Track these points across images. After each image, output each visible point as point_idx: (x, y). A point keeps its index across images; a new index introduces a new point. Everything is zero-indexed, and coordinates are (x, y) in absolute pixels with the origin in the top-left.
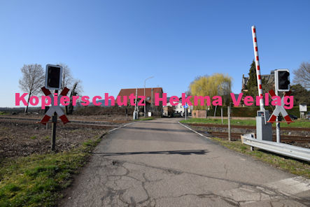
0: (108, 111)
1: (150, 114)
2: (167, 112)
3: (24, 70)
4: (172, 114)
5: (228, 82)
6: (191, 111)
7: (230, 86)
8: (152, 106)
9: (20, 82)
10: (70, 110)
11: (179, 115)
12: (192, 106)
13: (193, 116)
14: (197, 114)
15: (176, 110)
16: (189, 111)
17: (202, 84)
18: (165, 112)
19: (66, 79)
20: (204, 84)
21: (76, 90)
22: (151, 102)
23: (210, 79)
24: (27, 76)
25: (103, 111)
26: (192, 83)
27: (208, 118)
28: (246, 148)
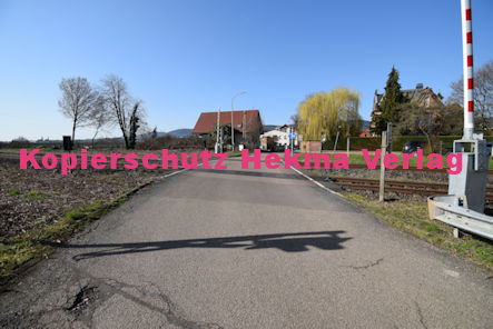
0: (182, 143)
1: (241, 147)
2: (265, 145)
3: (62, 86)
4: (273, 146)
5: (355, 100)
6: (299, 143)
7: (357, 106)
8: (244, 136)
9: (59, 103)
10: (130, 142)
11: (282, 149)
12: (301, 137)
13: (302, 150)
14: (308, 147)
15: (279, 142)
16: (296, 143)
17: (316, 104)
18: (264, 144)
19: (122, 98)
20: (320, 104)
21: (136, 115)
22: (244, 131)
23: (329, 96)
24: (69, 95)
25: (174, 143)
26: (302, 103)
27: (324, 152)
28: (440, 232)
